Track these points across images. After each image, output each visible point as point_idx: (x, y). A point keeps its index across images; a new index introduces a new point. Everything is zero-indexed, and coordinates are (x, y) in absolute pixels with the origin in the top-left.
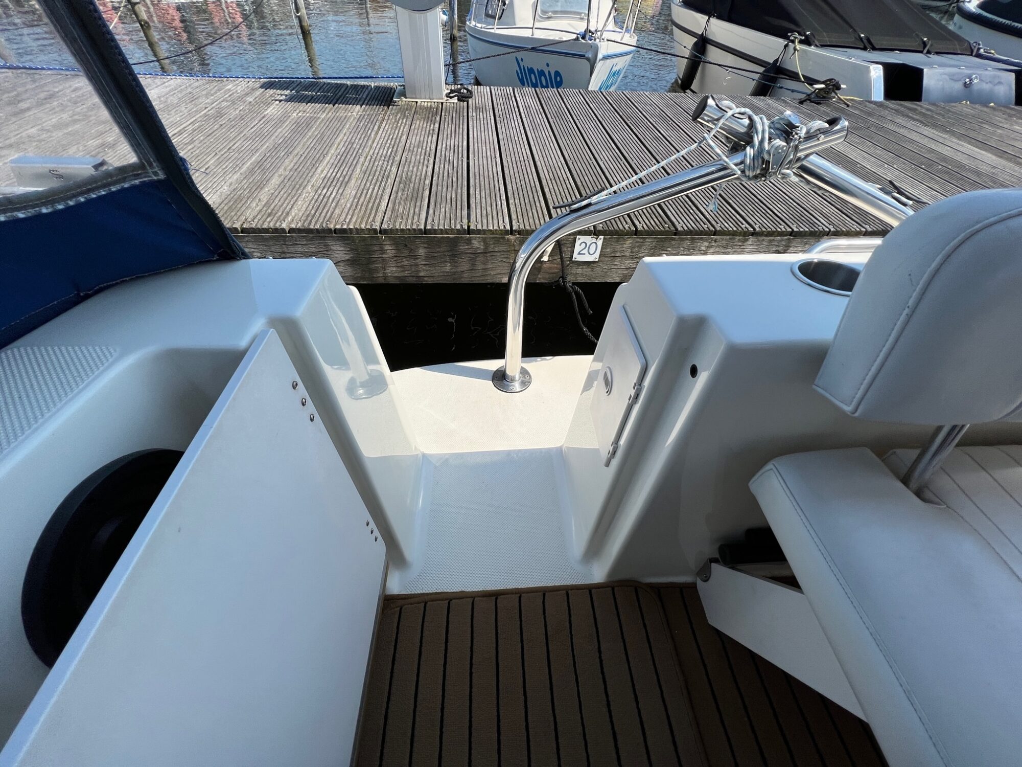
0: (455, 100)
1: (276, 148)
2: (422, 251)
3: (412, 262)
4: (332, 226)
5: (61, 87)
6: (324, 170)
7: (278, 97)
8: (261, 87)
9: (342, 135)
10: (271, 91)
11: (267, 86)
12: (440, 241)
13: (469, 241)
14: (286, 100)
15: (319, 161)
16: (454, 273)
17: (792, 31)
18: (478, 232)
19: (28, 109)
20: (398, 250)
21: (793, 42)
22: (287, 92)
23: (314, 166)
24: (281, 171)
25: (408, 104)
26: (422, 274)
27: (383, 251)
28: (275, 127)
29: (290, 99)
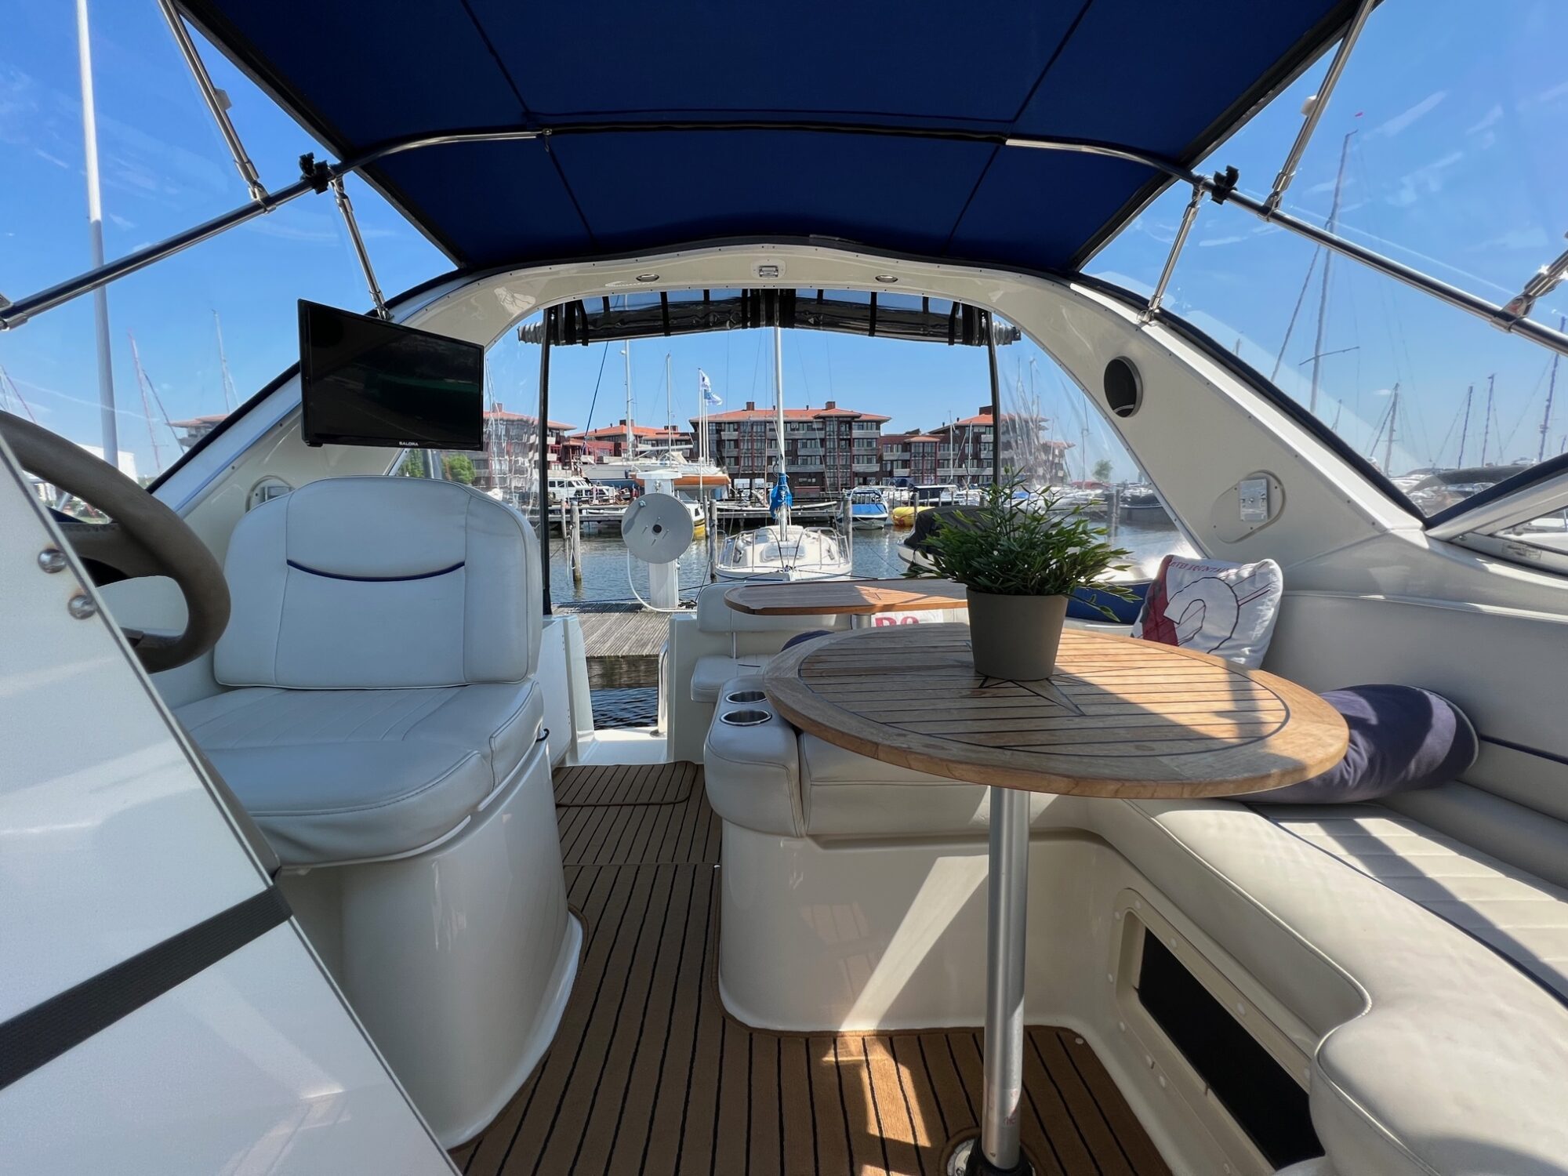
4: (596, 655)
9: (606, 625)
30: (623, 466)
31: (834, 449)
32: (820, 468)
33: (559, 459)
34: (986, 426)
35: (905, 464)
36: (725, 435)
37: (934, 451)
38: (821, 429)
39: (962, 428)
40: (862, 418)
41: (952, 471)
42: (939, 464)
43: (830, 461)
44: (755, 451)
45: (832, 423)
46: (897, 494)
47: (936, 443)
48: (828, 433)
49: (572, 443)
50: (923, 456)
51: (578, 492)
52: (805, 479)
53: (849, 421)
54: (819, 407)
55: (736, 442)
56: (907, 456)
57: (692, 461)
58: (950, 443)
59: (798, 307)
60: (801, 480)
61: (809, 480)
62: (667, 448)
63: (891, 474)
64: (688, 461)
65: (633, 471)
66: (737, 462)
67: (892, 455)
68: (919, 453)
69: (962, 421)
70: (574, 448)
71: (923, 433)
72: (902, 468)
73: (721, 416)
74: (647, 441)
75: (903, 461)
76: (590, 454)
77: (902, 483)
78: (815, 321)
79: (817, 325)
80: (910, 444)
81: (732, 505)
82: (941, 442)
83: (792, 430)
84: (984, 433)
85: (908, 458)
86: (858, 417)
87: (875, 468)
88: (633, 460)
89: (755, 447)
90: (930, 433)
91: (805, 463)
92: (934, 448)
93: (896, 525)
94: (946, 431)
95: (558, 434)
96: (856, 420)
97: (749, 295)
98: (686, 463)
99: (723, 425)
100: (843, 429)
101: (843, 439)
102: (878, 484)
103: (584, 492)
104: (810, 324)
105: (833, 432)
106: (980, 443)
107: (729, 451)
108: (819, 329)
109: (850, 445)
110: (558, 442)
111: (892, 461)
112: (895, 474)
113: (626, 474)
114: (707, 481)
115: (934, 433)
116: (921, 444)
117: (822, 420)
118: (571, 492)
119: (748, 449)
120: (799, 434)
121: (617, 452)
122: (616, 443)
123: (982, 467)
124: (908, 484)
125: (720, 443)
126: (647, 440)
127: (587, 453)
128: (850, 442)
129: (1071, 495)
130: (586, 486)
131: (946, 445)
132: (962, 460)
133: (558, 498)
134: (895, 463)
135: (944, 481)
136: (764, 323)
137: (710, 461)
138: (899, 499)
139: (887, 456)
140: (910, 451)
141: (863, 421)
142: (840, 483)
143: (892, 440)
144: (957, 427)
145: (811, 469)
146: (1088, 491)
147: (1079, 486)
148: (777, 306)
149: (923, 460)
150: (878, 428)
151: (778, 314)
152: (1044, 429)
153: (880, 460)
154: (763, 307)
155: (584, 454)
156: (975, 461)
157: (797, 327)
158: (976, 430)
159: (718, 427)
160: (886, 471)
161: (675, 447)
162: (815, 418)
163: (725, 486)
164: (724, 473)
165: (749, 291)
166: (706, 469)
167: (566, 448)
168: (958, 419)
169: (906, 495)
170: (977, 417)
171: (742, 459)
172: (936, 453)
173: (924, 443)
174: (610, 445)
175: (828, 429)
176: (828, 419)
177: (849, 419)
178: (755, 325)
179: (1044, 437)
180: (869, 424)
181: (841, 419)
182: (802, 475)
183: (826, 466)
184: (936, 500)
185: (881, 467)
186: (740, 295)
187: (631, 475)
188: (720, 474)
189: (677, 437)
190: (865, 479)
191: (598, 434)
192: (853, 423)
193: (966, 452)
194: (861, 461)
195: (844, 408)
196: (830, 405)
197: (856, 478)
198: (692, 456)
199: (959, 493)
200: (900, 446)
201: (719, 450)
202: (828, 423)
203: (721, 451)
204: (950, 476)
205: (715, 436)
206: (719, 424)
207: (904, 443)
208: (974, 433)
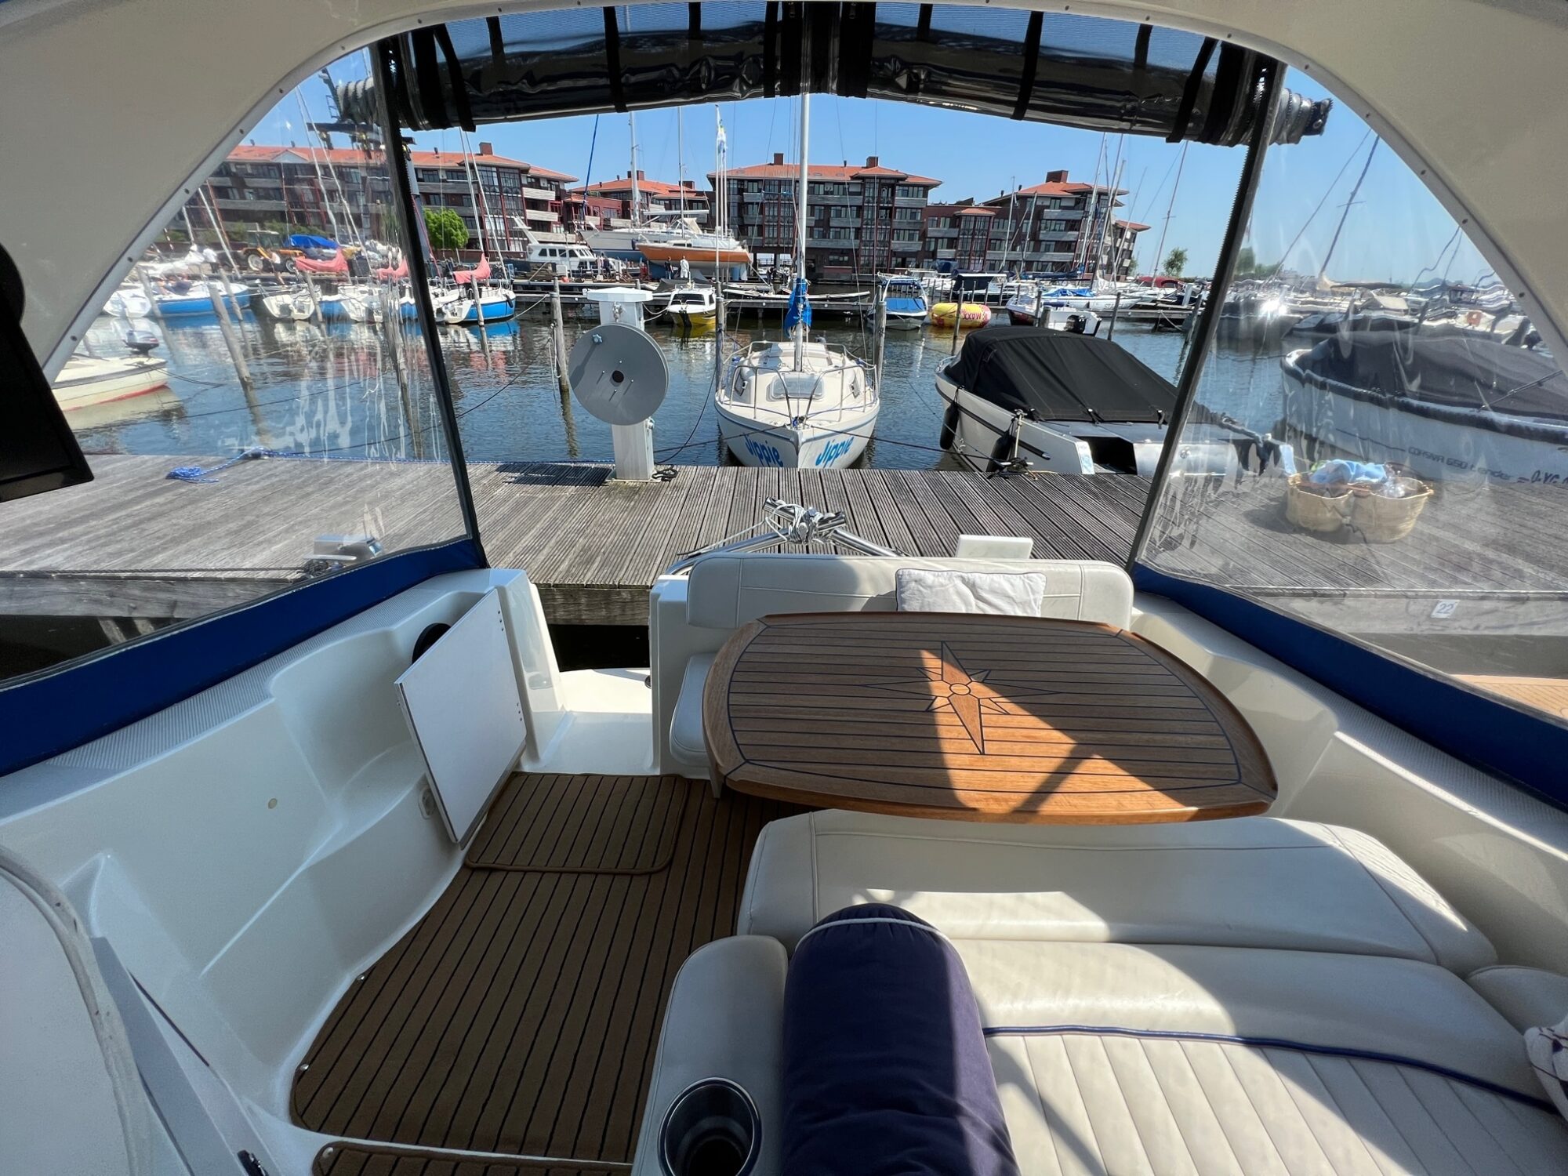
0: (659, 480)
1: (495, 523)
2: (583, 600)
3: (576, 608)
5: (336, 474)
6: (527, 540)
7: (509, 480)
8: (497, 470)
9: (550, 512)
10: (504, 474)
11: (501, 469)
12: (596, 593)
13: (619, 594)
14: (514, 482)
15: (525, 534)
16: (609, 617)
17: (1019, 407)
18: (626, 587)
19: (313, 492)
20: (566, 599)
21: (1018, 417)
22: (517, 475)
23: (520, 537)
24: (494, 541)
25: (616, 484)
26: (583, 617)
27: (554, 600)
28: (499, 506)
29: (519, 481)
30: (629, 233)
31: (872, 219)
32: (852, 243)
33: (561, 220)
34: (1053, 198)
35: (952, 243)
36: (748, 197)
37: (986, 228)
38: (859, 194)
39: (1023, 199)
40: (909, 181)
41: (1005, 254)
42: (991, 244)
43: (865, 236)
44: (782, 219)
45: (872, 186)
46: (939, 281)
47: (990, 217)
48: (866, 199)
49: (575, 199)
50: (973, 234)
51: (582, 264)
52: (836, 257)
53: (893, 183)
54: (858, 163)
55: (762, 206)
56: (954, 233)
57: (709, 231)
58: (1008, 219)
59: (879, 49)
60: (831, 257)
61: (841, 259)
62: (678, 212)
63: (933, 255)
64: (703, 230)
65: (641, 241)
66: (761, 233)
67: (939, 231)
68: (969, 230)
69: (1025, 190)
70: (577, 206)
71: (976, 203)
72: (948, 248)
73: (743, 171)
74: (658, 201)
75: (948, 238)
76: (595, 215)
77: (945, 268)
78: (910, 82)
79: (913, 90)
80: (960, 217)
81: (751, 290)
82: (996, 217)
83: (826, 193)
84: (1048, 207)
85: (956, 236)
86: (903, 179)
87: (916, 246)
88: (641, 227)
89: (782, 214)
90: (985, 204)
91: (838, 236)
92: (987, 223)
93: (934, 325)
94: (1004, 202)
95: (557, 187)
96: (901, 182)
97: (780, 17)
98: (701, 233)
99: (746, 183)
100: (884, 194)
101: (882, 208)
102: (917, 267)
103: (588, 264)
104: (899, 89)
105: (873, 198)
106: (1041, 220)
107: (753, 216)
108: (914, 101)
109: (890, 217)
110: (558, 198)
111: (937, 239)
112: (939, 255)
113: (633, 243)
114: (724, 257)
115: (990, 204)
116: (973, 219)
117: (860, 181)
118: (574, 264)
119: (774, 216)
120: (832, 200)
121: (625, 213)
122: (621, 200)
123: (1039, 251)
124: (952, 269)
125: (742, 206)
126: (660, 200)
127: (592, 213)
128: (891, 211)
129: (1137, 294)
130: (591, 257)
131: (1002, 221)
132: (1018, 240)
133: (559, 271)
134: (940, 240)
135: (992, 268)
136: (808, 84)
137: (729, 231)
138: (940, 289)
139: (932, 232)
140: (959, 226)
141: (909, 185)
142: (875, 263)
143: (940, 210)
144: (1019, 198)
145: (843, 244)
146: (1157, 290)
147: (1148, 282)
148: (835, 47)
149: (973, 239)
150: (925, 195)
151: (836, 65)
152: (1118, 205)
153: (923, 236)
154: (807, 46)
155: (589, 214)
156: (1032, 243)
157: (873, 95)
158: (1039, 203)
159: (741, 185)
160: (929, 251)
161: (688, 212)
162: (852, 178)
163: (744, 265)
164: (743, 248)
165: (780, 6)
166: (724, 242)
167: (568, 205)
168: (1020, 187)
169: (948, 284)
170: (1042, 186)
171: (767, 229)
172: (988, 231)
173: (976, 217)
174: (616, 203)
175: (866, 195)
176: (867, 180)
177: (893, 182)
178: (791, 89)
179: (1117, 215)
180: (916, 188)
181: (883, 181)
182: (833, 251)
183: (862, 241)
184: (983, 292)
185: (923, 247)
186: (761, 15)
187: (638, 246)
188: (739, 250)
189: (692, 196)
190: (903, 261)
191: (604, 189)
192: (897, 187)
193: (1024, 231)
194: (901, 238)
195: (889, 166)
196: (872, 162)
197: (894, 259)
198: (707, 225)
199: (1009, 284)
200: (948, 220)
201: (740, 216)
202: (867, 186)
203: (742, 218)
204: (1001, 261)
205: (737, 197)
206: (741, 181)
207: (953, 215)
208: (1036, 206)
